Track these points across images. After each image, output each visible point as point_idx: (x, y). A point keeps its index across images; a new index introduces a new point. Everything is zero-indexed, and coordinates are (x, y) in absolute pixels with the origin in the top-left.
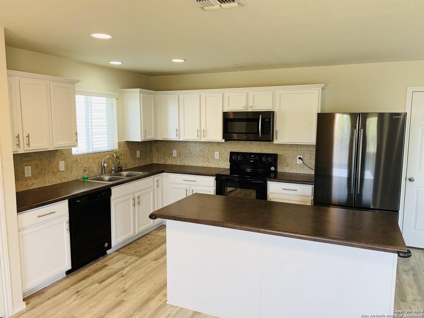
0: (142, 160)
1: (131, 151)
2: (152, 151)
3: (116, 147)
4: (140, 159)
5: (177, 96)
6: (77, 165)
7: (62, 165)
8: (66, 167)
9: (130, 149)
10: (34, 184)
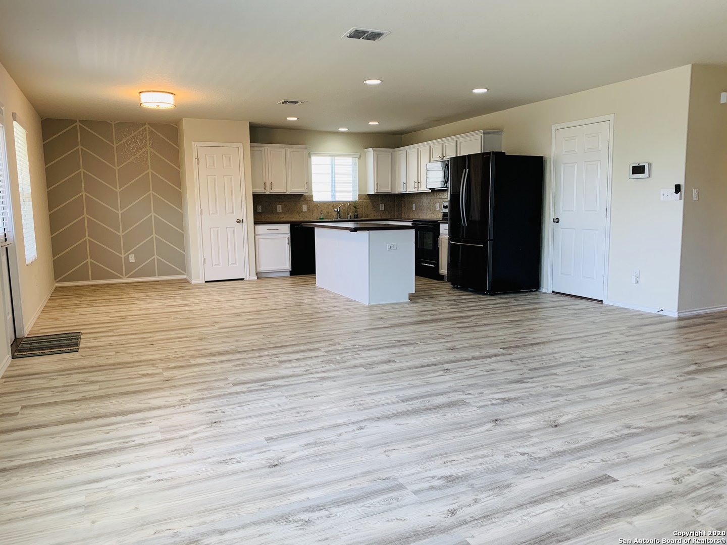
0: (387, 213)
1: (373, 203)
2: (401, 206)
3: (356, 199)
4: (384, 212)
5: (405, 151)
6: (318, 209)
7: (305, 208)
8: (308, 209)
9: (371, 202)
10: (283, 217)
